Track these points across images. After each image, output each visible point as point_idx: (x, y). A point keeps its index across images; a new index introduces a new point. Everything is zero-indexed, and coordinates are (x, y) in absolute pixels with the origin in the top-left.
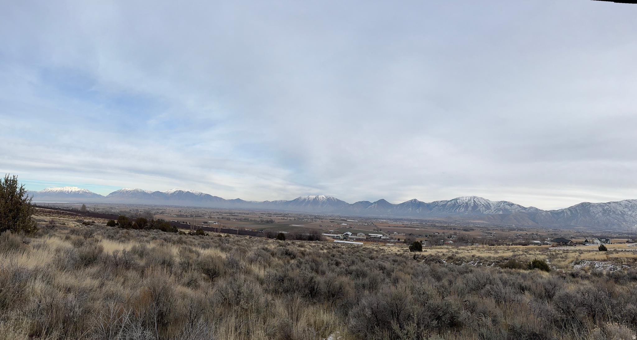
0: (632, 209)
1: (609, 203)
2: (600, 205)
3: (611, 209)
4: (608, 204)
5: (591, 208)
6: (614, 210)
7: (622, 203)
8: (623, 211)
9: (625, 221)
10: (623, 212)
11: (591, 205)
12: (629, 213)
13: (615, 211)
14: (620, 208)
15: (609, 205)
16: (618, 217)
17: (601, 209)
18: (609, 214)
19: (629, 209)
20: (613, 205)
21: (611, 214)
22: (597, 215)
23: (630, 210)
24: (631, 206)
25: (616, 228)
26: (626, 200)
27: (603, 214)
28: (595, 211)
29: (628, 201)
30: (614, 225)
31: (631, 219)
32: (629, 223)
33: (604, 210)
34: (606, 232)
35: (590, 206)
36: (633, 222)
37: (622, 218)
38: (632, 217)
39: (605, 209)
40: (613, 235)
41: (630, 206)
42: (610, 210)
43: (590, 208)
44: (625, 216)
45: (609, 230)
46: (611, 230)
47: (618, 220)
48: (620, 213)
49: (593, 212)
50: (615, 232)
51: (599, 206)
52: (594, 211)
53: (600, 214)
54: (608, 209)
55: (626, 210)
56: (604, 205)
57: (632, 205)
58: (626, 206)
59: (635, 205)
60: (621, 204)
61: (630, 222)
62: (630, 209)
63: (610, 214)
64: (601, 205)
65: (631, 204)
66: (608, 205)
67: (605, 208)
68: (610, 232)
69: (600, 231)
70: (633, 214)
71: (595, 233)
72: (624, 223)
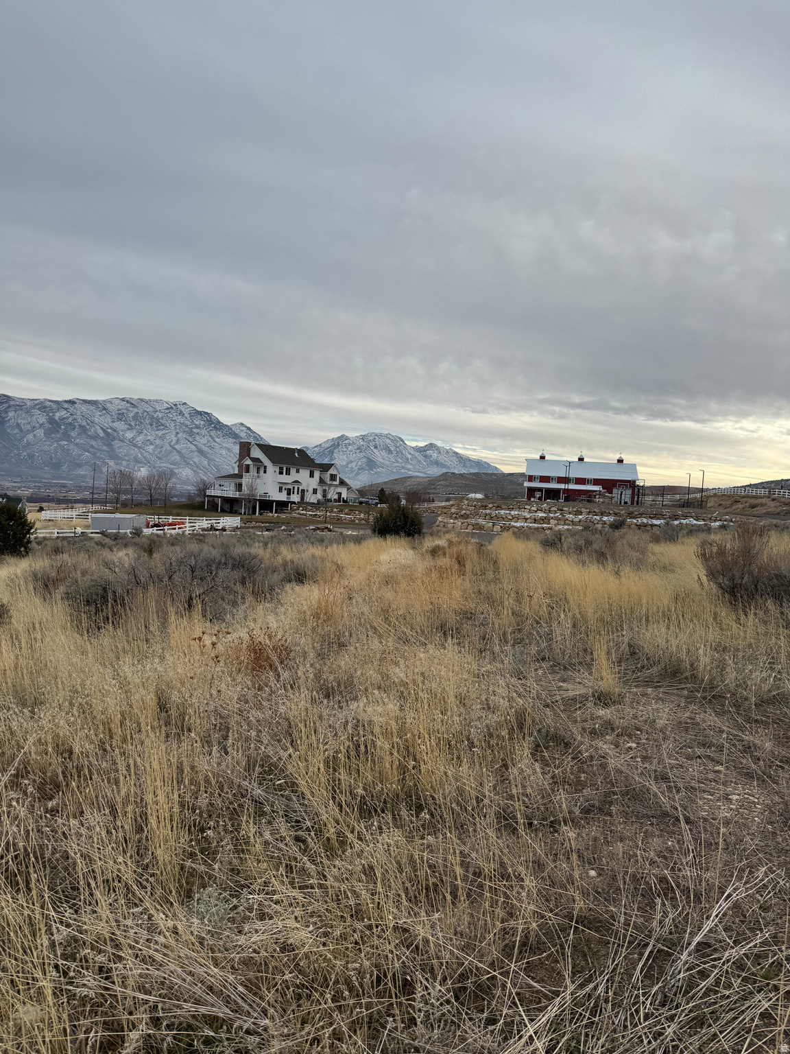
0: (136, 425)
1: (72, 402)
2: (42, 406)
3: (75, 419)
4: (66, 406)
5: (11, 414)
6: (84, 424)
7: (108, 405)
8: (111, 428)
9: (113, 455)
10: (109, 430)
11: (11, 403)
12: (129, 435)
13: (88, 427)
14: (103, 420)
15: (71, 409)
16: (94, 443)
17: (43, 419)
18: (66, 436)
19: (130, 425)
20: (84, 408)
21: (73, 434)
22: (30, 437)
23: (131, 428)
24: (136, 416)
25: (86, 475)
26: (123, 400)
27: (49, 433)
28: (23, 422)
29: (128, 402)
30: (80, 466)
31: (132, 452)
32: (124, 463)
33: (51, 421)
34: (51, 486)
35: (9, 407)
36: (137, 461)
37: (105, 448)
38: (135, 446)
39: (57, 418)
40: (73, 495)
41: (131, 415)
42: (70, 424)
43: (7, 412)
44: (116, 443)
45: (64, 478)
46: (70, 480)
47: (94, 454)
48: (102, 434)
49: (18, 425)
50: (80, 487)
51: (39, 409)
52: (19, 422)
53: (40, 433)
54: (64, 418)
55: (120, 426)
56: (54, 406)
57: (137, 413)
58: (121, 416)
59: (146, 414)
60: (105, 409)
61: (128, 461)
62: (133, 423)
63: (69, 436)
64: (45, 407)
65: (135, 410)
66: (66, 409)
67: (57, 415)
68: (64, 487)
69: (34, 482)
70: (138, 439)
71: (15, 487)
72: (111, 463)
